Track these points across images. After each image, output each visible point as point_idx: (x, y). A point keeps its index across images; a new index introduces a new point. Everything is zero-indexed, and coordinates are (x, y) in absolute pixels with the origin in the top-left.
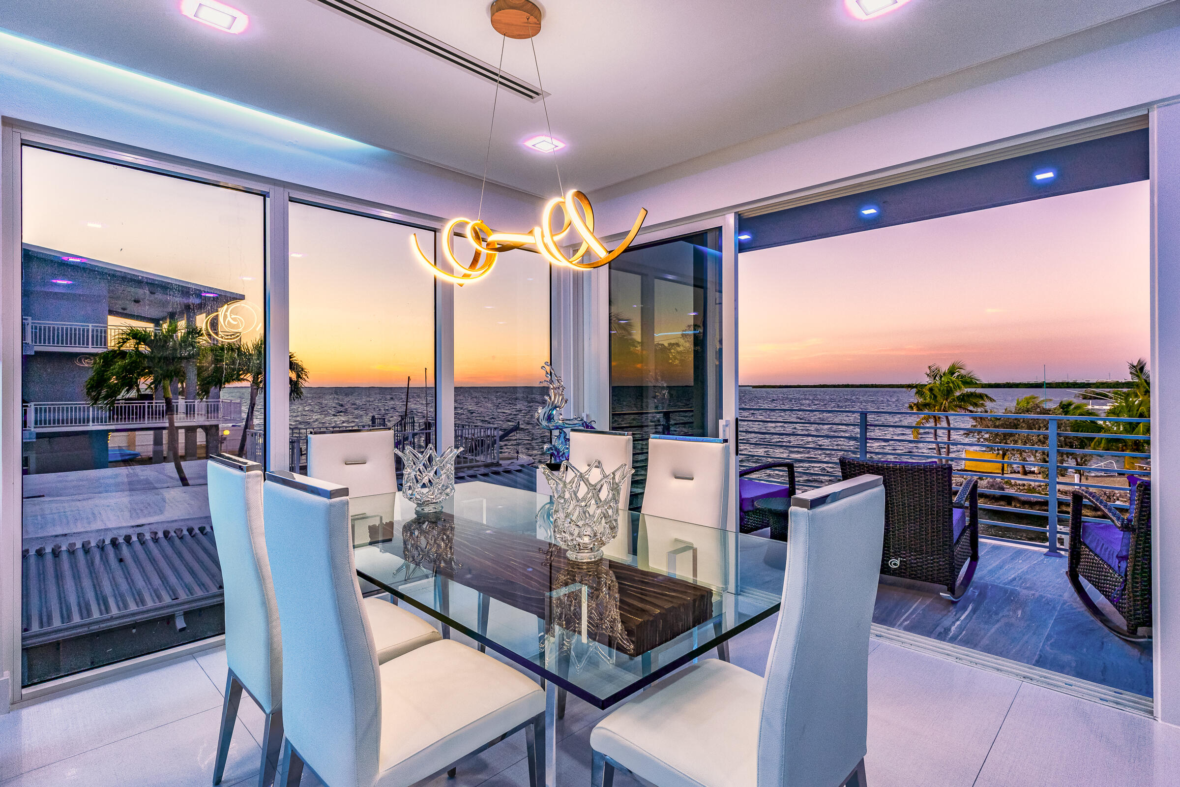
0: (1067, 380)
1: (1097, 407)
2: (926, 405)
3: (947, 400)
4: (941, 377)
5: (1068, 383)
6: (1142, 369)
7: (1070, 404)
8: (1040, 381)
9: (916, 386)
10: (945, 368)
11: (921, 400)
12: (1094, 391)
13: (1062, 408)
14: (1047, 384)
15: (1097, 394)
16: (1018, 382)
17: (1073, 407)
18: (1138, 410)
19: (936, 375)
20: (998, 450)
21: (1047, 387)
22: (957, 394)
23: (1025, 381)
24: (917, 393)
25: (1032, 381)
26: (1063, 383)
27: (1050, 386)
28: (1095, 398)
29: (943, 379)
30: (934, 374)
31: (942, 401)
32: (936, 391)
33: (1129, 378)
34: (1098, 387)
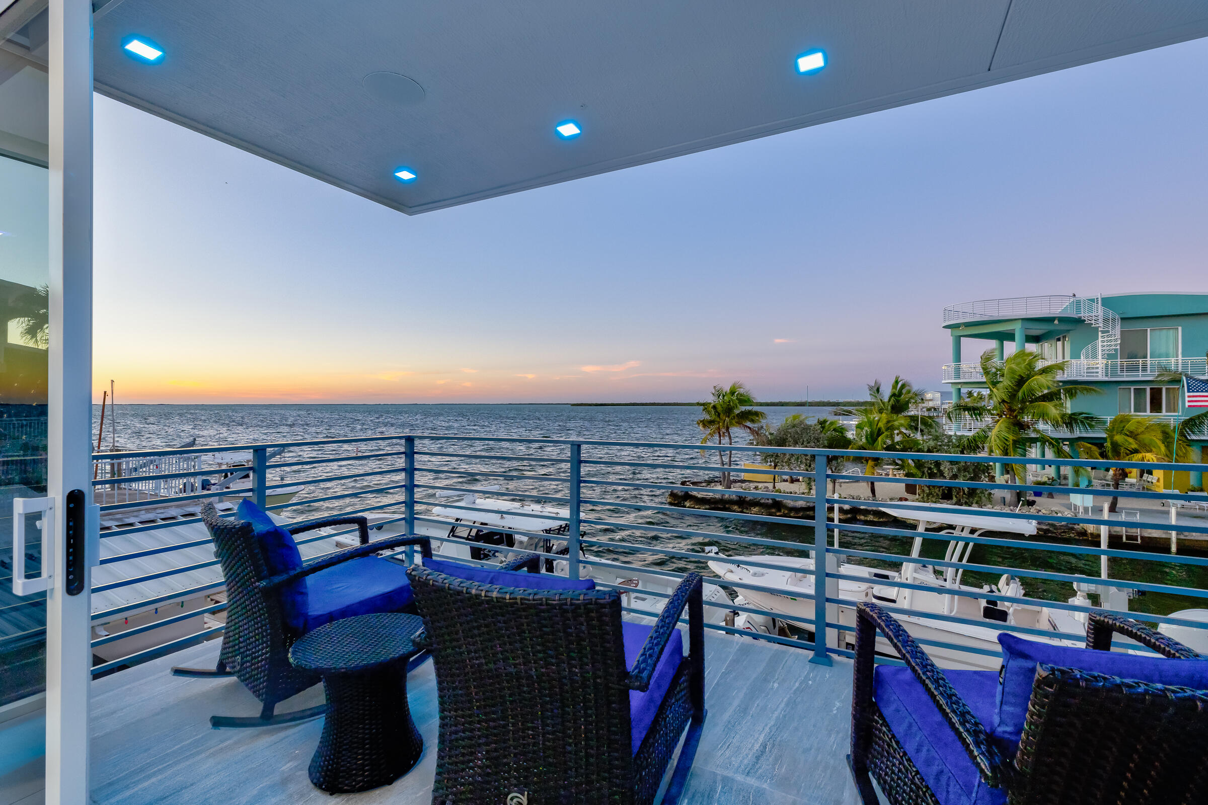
0: (823, 400)
1: (845, 422)
2: (711, 422)
3: (729, 417)
4: (724, 396)
5: (824, 402)
6: (878, 390)
7: (825, 422)
8: (804, 400)
9: (703, 404)
10: (727, 389)
11: (708, 417)
12: (842, 409)
13: (820, 424)
14: (809, 403)
15: (844, 411)
16: (787, 401)
17: (828, 423)
18: (877, 425)
19: (720, 395)
20: (771, 462)
21: (809, 406)
22: (737, 412)
23: (793, 401)
24: (704, 410)
25: (798, 400)
26: (820, 402)
27: (811, 404)
28: (844, 415)
29: (725, 398)
30: (719, 393)
31: (724, 418)
32: (719, 409)
33: (869, 399)
34: (845, 406)
